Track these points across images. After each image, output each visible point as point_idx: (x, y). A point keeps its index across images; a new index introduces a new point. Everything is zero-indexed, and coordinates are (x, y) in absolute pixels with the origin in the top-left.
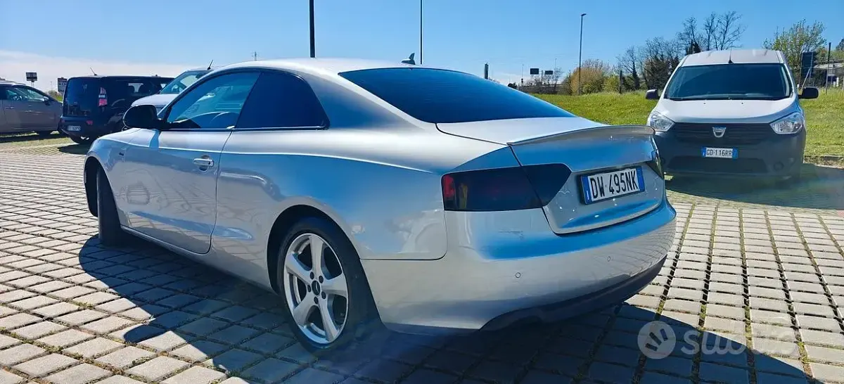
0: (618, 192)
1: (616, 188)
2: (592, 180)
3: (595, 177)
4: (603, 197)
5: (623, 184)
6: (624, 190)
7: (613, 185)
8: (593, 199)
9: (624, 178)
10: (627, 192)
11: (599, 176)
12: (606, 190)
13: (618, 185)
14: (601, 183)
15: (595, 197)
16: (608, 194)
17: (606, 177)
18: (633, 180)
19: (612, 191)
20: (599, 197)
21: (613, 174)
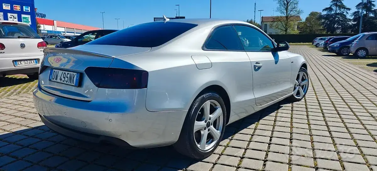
0: (63, 81)
1: (63, 79)
2: (54, 71)
3: (56, 71)
4: (56, 81)
5: (67, 78)
6: (67, 82)
7: (62, 77)
8: (52, 80)
9: (69, 76)
10: (67, 83)
11: (58, 71)
12: (59, 78)
13: (64, 78)
14: (57, 74)
15: (53, 79)
16: (58, 80)
17: (60, 72)
18: (73, 78)
19: (61, 79)
20: (54, 80)
21: (64, 72)
